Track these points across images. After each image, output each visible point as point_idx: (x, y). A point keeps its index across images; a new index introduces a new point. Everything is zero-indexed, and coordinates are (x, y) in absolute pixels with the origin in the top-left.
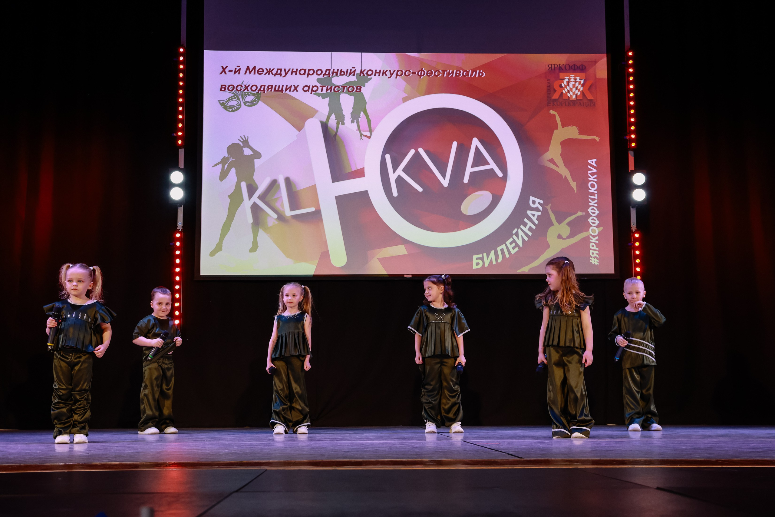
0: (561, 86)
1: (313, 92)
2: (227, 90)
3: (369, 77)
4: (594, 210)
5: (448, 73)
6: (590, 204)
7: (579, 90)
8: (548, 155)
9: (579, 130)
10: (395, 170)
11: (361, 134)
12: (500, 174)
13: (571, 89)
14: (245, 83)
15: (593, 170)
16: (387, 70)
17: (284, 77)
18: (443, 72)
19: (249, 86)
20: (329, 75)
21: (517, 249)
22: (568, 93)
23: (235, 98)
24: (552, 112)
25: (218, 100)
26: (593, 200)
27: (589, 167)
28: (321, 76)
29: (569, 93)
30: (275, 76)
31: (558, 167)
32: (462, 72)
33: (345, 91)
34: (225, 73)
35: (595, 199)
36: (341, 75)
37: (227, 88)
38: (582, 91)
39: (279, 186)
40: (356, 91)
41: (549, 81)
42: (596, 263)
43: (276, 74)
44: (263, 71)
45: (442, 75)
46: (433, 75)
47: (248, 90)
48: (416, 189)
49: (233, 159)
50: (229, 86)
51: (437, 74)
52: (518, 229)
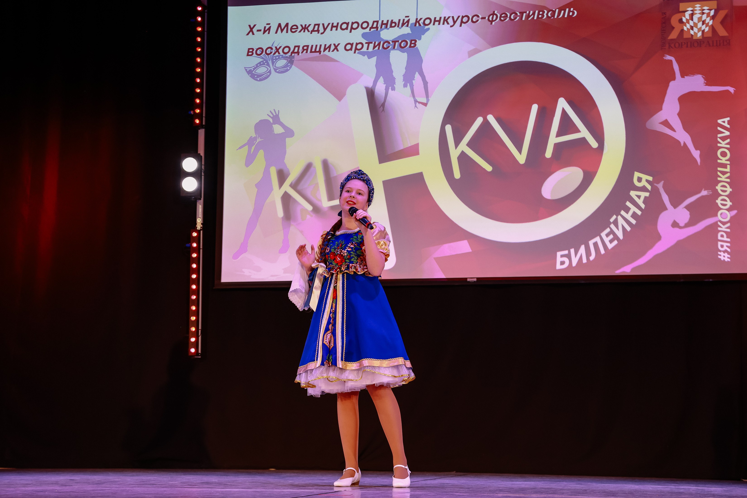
0: (681, 21)
1: (357, 51)
2: (254, 55)
3: (426, 27)
4: (726, 187)
5: (527, 15)
6: (719, 179)
7: (707, 25)
8: (661, 116)
9: (705, 79)
10: (457, 144)
11: (416, 101)
12: (594, 144)
13: (696, 25)
14: (275, 45)
15: (724, 133)
16: (449, 17)
17: (322, 33)
18: (521, 14)
19: (280, 47)
20: (377, 27)
21: (616, 242)
22: (691, 31)
23: (264, 64)
24: (668, 57)
25: (245, 68)
26: (724, 173)
27: (719, 129)
28: (367, 30)
29: (692, 29)
30: (311, 33)
31: (674, 131)
32: (546, 12)
33: (396, 48)
34: (253, 34)
35: (726, 173)
36: (391, 27)
37: (254, 52)
38: (712, 25)
39: (315, 171)
40: (410, 47)
41: (664, 16)
42: (727, 259)
43: (313, 31)
44: (297, 28)
45: (520, 19)
46: (508, 19)
47: (279, 53)
48: (484, 169)
49: (261, 139)
50: (257, 49)
51: (513, 17)
52: (617, 216)
